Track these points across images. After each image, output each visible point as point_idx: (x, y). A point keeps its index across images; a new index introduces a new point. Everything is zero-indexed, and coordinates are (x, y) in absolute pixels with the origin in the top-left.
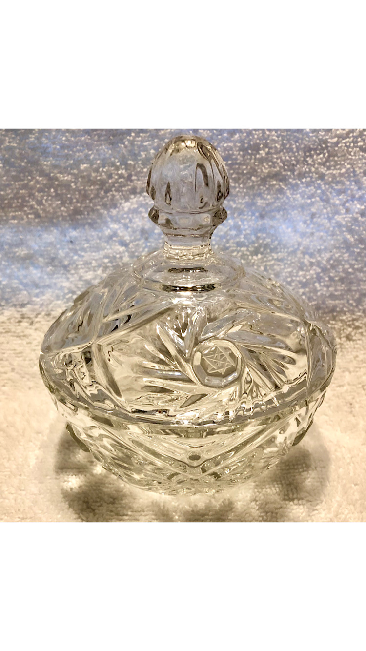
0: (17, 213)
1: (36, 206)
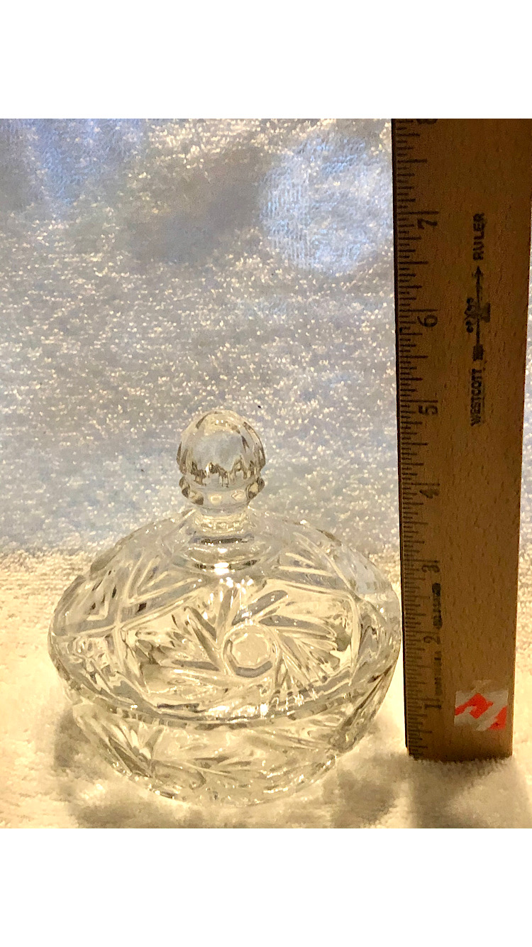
0: (70, 434)
1: (97, 426)
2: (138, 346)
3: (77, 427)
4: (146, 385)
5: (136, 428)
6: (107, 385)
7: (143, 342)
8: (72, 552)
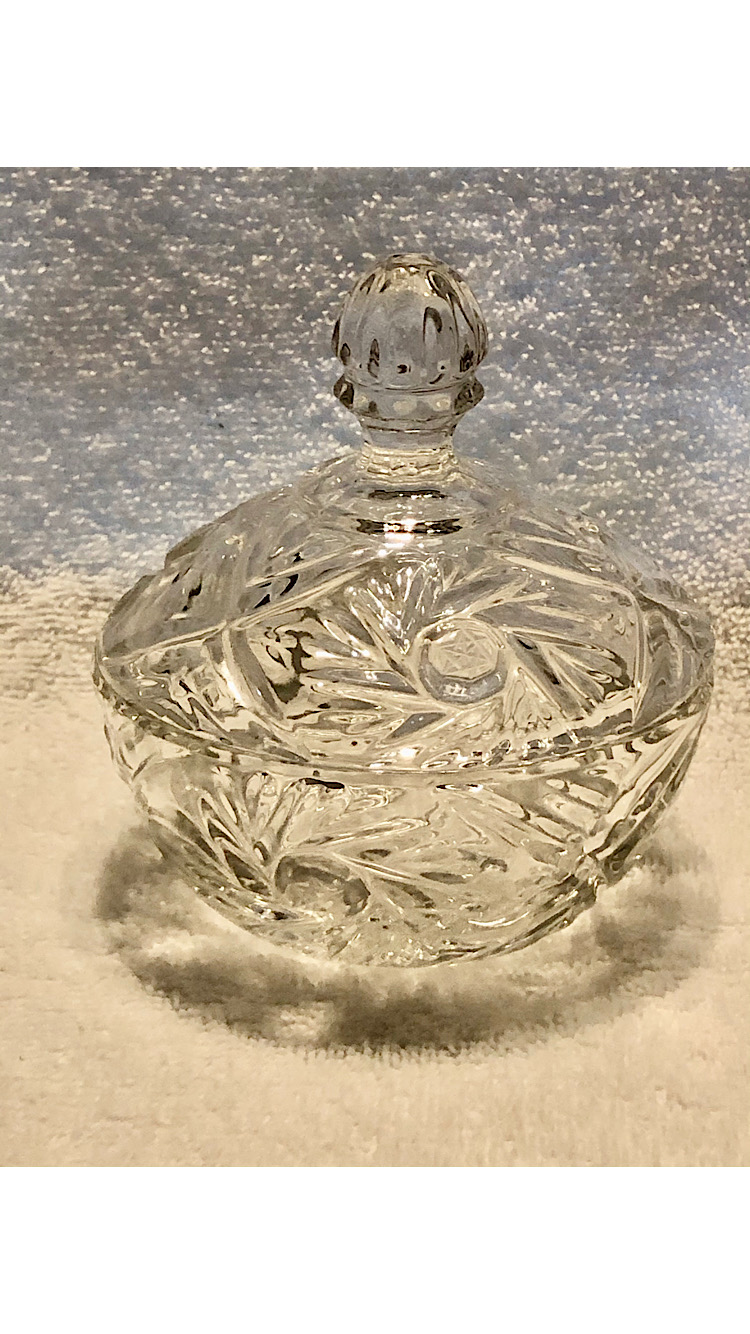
0: (96, 356)
1: (142, 342)
2: (219, 199)
3: (107, 343)
4: (231, 269)
5: (211, 347)
6: (164, 270)
7: (227, 190)
8: (95, 569)
